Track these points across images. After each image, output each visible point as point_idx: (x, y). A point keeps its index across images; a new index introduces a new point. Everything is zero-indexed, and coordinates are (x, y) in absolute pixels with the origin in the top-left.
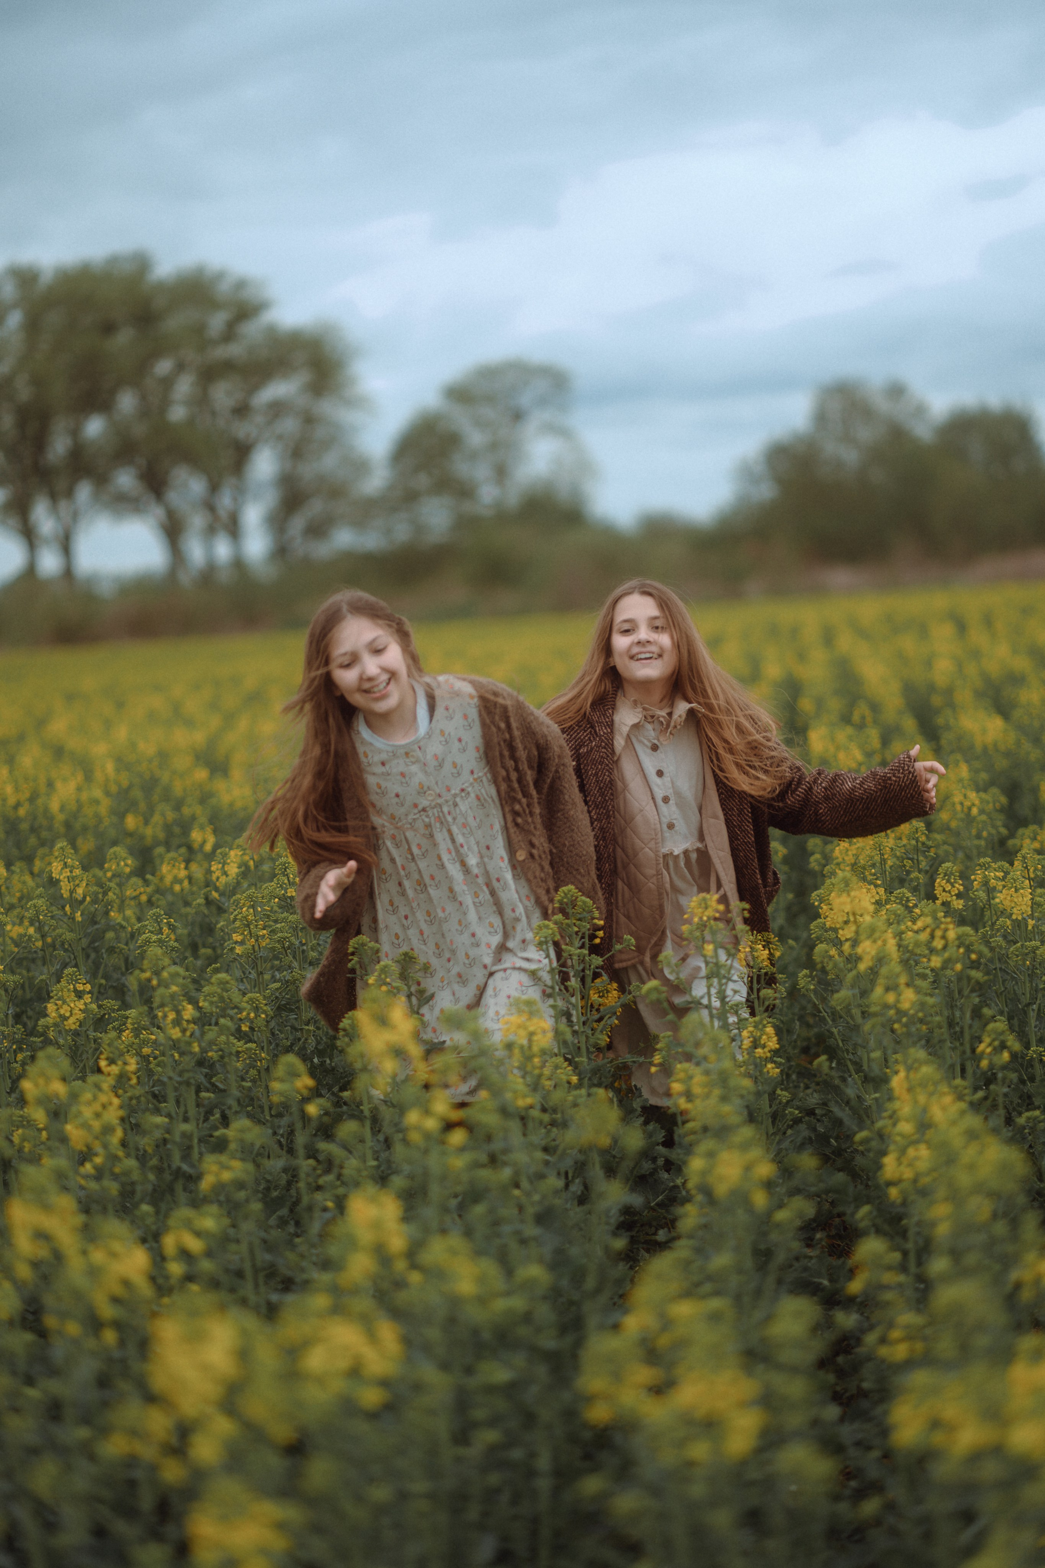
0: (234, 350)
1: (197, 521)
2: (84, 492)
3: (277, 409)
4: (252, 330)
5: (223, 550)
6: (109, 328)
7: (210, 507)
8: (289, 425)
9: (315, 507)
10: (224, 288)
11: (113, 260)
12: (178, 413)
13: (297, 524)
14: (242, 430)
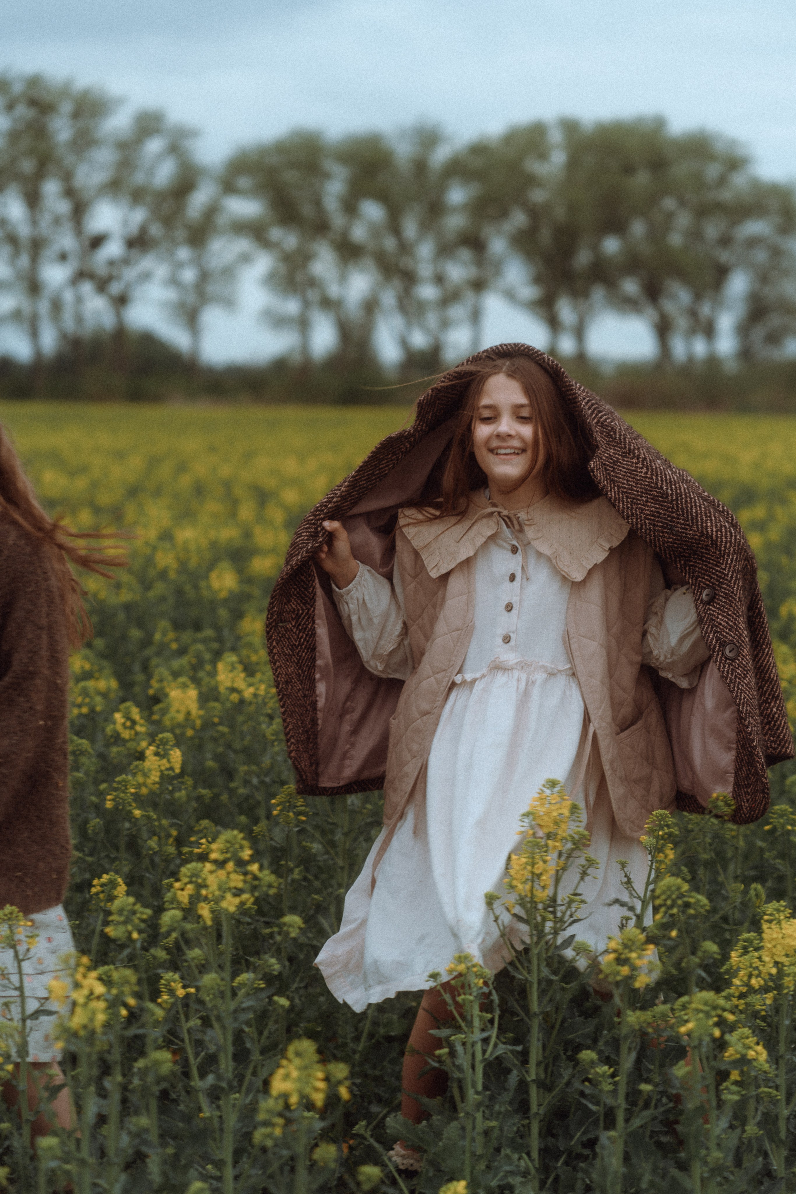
0: (726, 195)
1: (682, 322)
2: (598, 293)
3: (753, 242)
4: (739, 180)
5: (700, 347)
6: (629, 170)
7: (693, 314)
8: (761, 256)
9: (775, 320)
10: (719, 147)
11: (639, 121)
12: (676, 239)
13: (758, 333)
14: (724, 256)
